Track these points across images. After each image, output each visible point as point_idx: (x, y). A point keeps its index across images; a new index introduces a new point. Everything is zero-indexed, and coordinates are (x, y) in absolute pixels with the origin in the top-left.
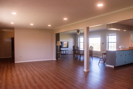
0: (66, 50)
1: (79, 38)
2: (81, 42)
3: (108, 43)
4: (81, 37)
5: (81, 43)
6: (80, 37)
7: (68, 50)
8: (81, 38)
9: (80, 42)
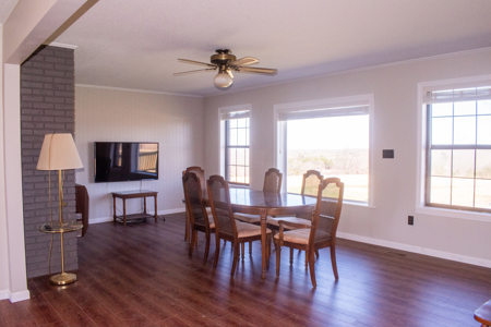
0: (143, 195)
1: (222, 123)
2: (232, 143)
3: (428, 148)
4: (237, 116)
5: (232, 151)
6: (227, 117)
7: (154, 195)
8: (233, 123)
9: (227, 147)
